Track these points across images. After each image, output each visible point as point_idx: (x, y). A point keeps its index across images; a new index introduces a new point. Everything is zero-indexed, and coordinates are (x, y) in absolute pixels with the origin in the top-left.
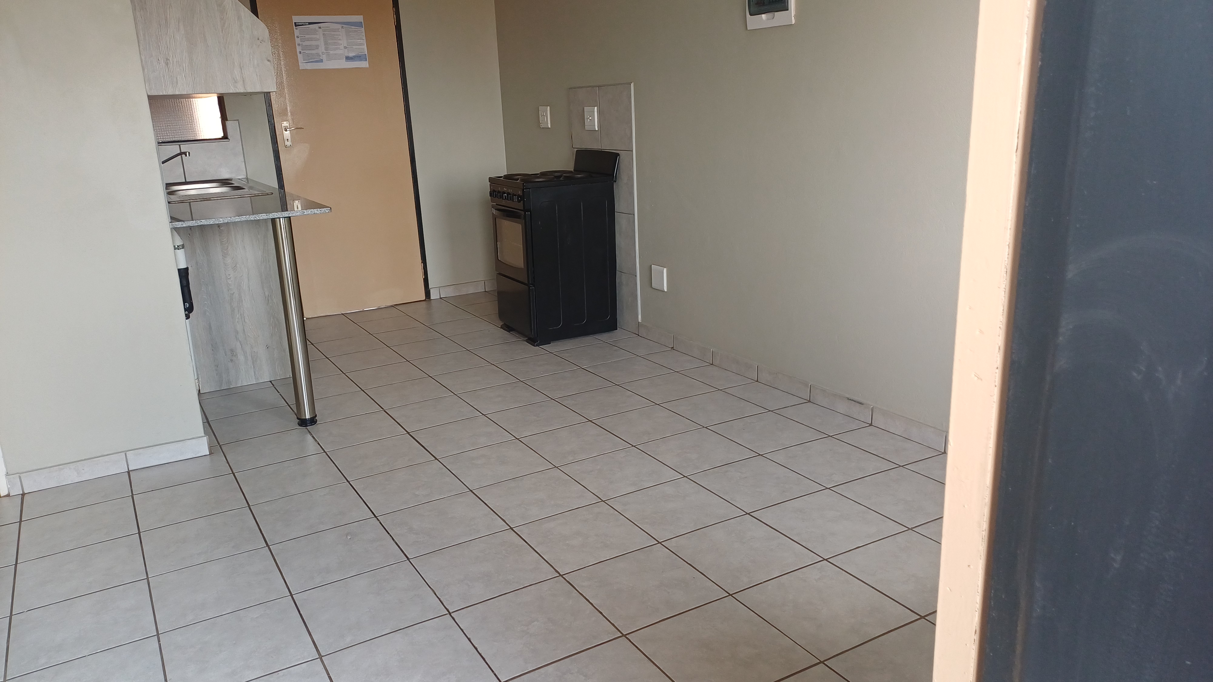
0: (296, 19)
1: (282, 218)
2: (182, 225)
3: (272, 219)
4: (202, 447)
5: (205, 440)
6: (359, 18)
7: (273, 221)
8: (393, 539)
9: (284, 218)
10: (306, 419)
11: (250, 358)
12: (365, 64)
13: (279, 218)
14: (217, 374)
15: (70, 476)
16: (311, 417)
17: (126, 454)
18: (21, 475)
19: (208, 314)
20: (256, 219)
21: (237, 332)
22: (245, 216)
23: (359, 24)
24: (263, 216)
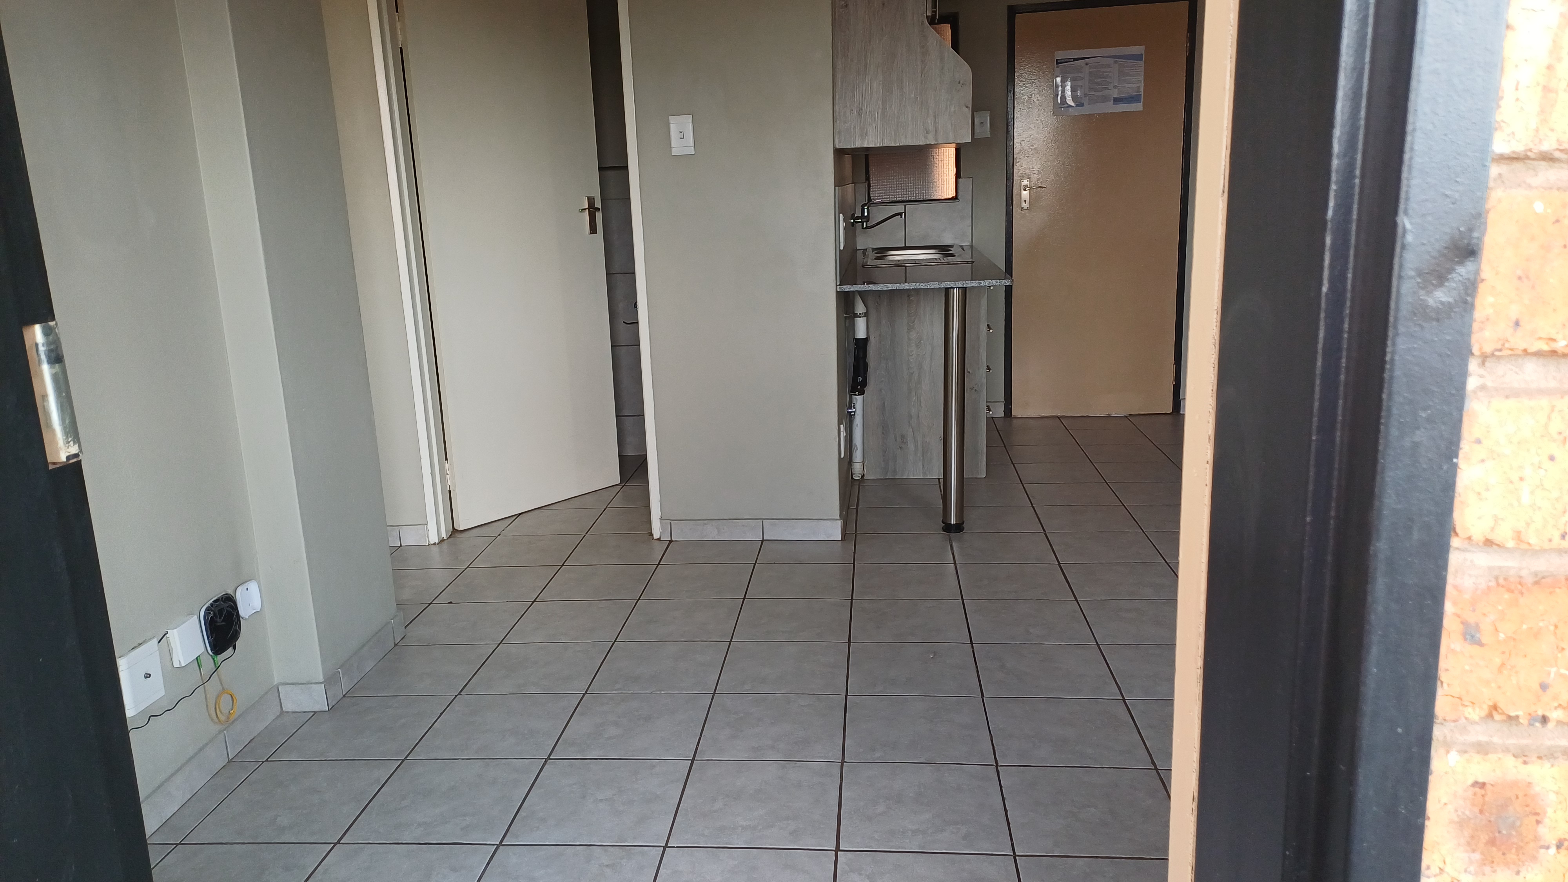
0: (1060, 55)
1: (957, 288)
2: (850, 288)
3: (946, 288)
4: (834, 531)
5: (839, 524)
6: (1139, 49)
7: (947, 290)
8: (978, 671)
9: (959, 288)
10: (951, 524)
11: (920, 449)
12: (1138, 107)
13: (954, 288)
14: (884, 461)
15: (711, 533)
16: (957, 523)
17: (763, 522)
18: (672, 522)
19: (883, 392)
20: (926, 287)
21: (910, 417)
22: (915, 284)
23: (1138, 57)
24: (935, 285)
